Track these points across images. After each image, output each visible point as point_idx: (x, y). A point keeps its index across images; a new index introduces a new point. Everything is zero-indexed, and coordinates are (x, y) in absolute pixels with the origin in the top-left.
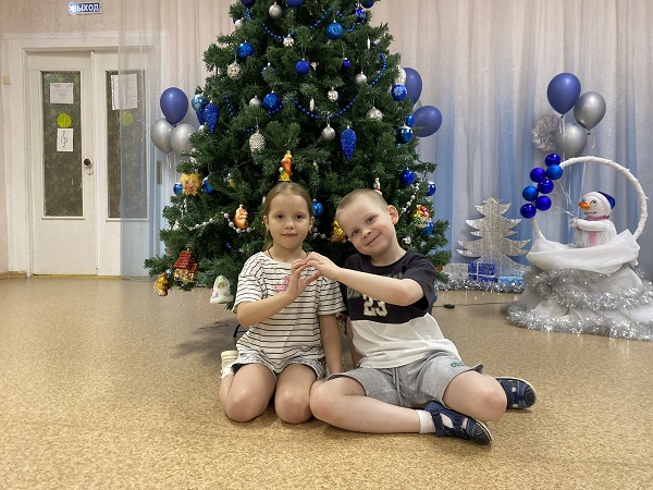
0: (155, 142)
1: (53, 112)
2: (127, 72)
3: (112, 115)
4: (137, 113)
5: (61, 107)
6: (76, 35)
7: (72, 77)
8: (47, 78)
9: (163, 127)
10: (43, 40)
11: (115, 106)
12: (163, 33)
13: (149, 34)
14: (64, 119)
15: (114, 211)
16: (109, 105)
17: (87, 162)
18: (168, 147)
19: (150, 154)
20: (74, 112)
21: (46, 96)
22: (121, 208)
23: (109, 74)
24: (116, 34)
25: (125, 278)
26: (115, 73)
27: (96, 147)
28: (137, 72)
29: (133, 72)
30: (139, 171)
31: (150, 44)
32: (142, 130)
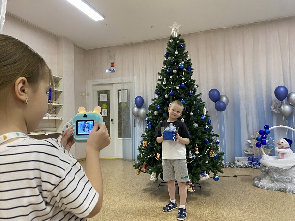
0: (133, 114)
1: (101, 104)
2: (124, 90)
3: (119, 104)
4: (127, 103)
5: (104, 102)
6: (108, 79)
7: (107, 92)
8: (100, 93)
9: (136, 109)
10: (98, 82)
11: (120, 101)
12: (135, 77)
13: (131, 77)
14: (105, 106)
15: (120, 136)
16: (118, 101)
17: (112, 120)
18: (137, 115)
19: (132, 117)
20: (107, 103)
21: (99, 99)
22: (123, 135)
23: (118, 91)
24: (120, 78)
25: (125, 159)
26: (120, 90)
27: (114, 115)
29: (126, 90)
30: (128, 122)
31: (131, 81)
32: (129, 109)
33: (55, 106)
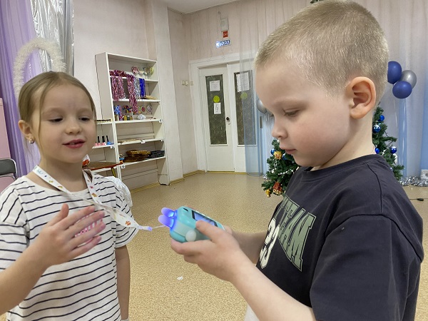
0: (259, 108)
1: (211, 95)
2: (244, 72)
3: (238, 95)
4: (249, 93)
5: (215, 93)
6: (220, 57)
7: (219, 78)
8: (209, 79)
10: (205, 62)
11: (239, 90)
13: (254, 52)
14: (216, 98)
15: (241, 142)
16: (236, 90)
17: (228, 119)
18: (265, 111)
19: (256, 114)
20: (220, 94)
21: (208, 88)
22: (245, 140)
23: (235, 74)
24: (238, 54)
25: (248, 174)
26: (238, 73)
27: (231, 111)
28: (249, 71)
29: (246, 72)
30: (252, 121)
32: (252, 101)
33: (150, 104)
